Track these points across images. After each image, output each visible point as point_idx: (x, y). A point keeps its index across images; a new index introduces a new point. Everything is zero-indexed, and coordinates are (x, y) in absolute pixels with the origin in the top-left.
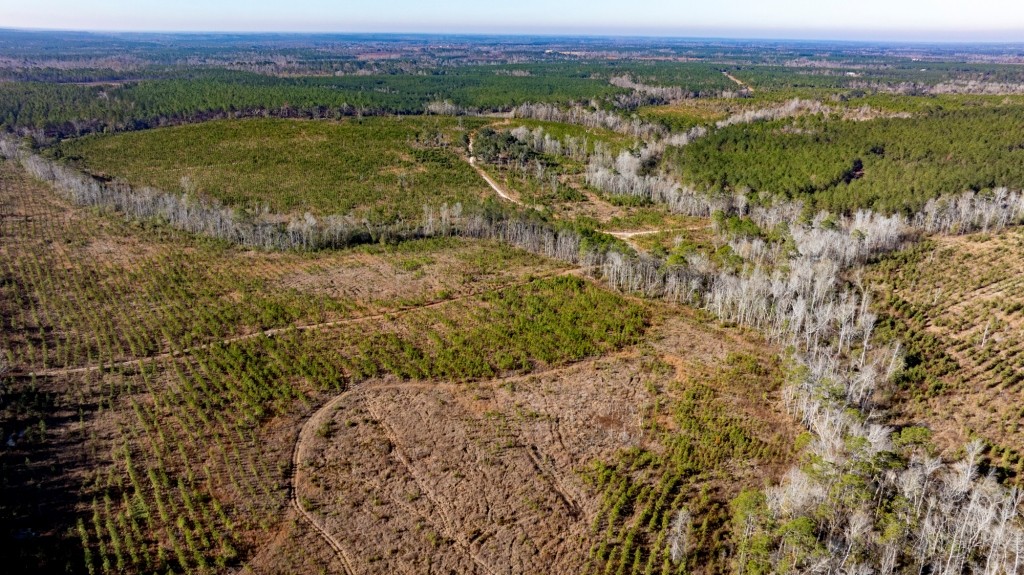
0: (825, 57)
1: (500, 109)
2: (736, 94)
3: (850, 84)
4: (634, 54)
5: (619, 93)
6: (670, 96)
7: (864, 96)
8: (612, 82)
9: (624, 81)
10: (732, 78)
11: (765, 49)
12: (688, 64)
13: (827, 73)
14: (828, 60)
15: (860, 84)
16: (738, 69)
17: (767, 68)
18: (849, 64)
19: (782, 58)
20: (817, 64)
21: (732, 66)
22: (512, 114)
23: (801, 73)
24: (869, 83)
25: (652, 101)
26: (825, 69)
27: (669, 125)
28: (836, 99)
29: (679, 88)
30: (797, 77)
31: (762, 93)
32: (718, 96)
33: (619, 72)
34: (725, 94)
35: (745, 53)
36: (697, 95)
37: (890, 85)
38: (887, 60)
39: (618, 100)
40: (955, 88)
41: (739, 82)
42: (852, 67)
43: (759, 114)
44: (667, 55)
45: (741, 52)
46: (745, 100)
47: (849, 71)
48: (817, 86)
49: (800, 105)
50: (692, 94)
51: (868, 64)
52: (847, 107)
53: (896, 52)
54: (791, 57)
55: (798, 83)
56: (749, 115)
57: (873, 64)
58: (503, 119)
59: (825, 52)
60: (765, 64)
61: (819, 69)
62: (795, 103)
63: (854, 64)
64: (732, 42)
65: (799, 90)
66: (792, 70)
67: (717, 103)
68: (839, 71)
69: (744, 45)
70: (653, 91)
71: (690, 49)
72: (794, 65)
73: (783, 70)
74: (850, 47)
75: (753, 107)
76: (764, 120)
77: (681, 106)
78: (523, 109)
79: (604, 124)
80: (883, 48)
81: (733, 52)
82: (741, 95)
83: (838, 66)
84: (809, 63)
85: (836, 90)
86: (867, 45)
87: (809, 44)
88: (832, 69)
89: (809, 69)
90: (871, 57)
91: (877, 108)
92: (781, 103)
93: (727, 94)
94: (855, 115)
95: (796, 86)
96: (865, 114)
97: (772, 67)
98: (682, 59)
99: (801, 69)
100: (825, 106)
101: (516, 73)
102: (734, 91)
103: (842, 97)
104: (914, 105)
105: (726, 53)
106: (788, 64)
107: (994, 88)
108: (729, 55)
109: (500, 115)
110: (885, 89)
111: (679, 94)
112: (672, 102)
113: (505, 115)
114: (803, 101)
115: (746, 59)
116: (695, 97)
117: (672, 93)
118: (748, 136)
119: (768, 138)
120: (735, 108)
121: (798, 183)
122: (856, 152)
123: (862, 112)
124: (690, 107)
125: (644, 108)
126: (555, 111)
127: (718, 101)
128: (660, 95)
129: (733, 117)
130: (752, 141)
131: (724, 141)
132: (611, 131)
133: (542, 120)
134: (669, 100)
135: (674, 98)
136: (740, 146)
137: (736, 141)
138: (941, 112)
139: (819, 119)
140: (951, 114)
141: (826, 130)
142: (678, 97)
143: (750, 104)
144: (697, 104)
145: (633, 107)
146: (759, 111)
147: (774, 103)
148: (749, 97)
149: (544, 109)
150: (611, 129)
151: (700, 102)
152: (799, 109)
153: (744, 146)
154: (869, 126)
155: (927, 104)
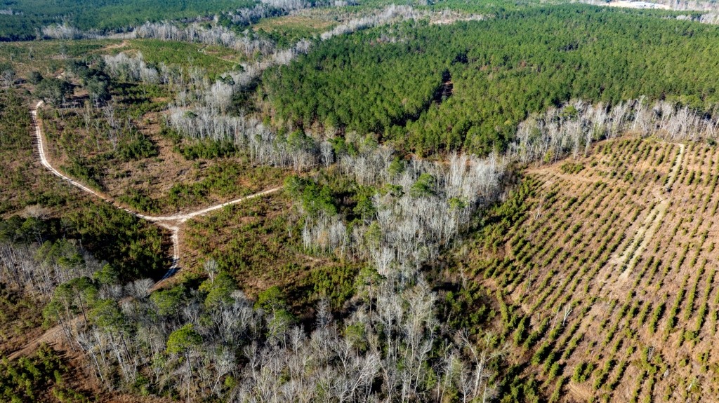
1: (125, 29)
2: (345, 2)
5: (243, 7)
6: (291, 7)
22: (133, 34)
25: (274, 12)
27: (279, 40)
28: (423, 3)
32: (332, 4)
34: (336, 3)
36: (314, 5)
39: (239, 14)
43: (362, 22)
49: (395, 11)
50: (309, 4)
52: (433, 10)
56: (353, 24)
58: (121, 41)
62: (392, 9)
67: (328, 12)
70: (276, 3)
75: (358, 14)
76: (365, 27)
78: (143, 30)
79: (220, 41)
91: (455, 11)
92: (381, 9)
94: (439, 19)
96: (447, 16)
100: (416, 11)
104: (483, 7)
109: (121, 36)
112: (292, 12)
113: (127, 36)
114: (399, 7)
116: (312, 7)
117: (293, 4)
118: (347, 49)
119: (365, 50)
120: (343, 17)
121: (390, 110)
122: (444, 62)
123: (444, 15)
124: (305, 17)
125: (265, 20)
126: (174, 29)
127: (330, 10)
128: (282, 6)
129: (338, 27)
130: (351, 55)
131: (324, 57)
132: (226, 48)
133: (163, 39)
134: (290, 10)
135: (294, 9)
136: (338, 62)
137: (335, 57)
138: (504, 13)
139: (411, 26)
140: (512, 15)
141: (416, 37)
142: (298, 8)
143: (356, 11)
144: (312, 14)
145: (255, 20)
146: (362, 19)
147: (376, 10)
148: (357, 4)
149: (164, 28)
150: (227, 45)
151: (315, 11)
152: (396, 14)
153: (342, 62)
154: (452, 29)
155: (492, 5)
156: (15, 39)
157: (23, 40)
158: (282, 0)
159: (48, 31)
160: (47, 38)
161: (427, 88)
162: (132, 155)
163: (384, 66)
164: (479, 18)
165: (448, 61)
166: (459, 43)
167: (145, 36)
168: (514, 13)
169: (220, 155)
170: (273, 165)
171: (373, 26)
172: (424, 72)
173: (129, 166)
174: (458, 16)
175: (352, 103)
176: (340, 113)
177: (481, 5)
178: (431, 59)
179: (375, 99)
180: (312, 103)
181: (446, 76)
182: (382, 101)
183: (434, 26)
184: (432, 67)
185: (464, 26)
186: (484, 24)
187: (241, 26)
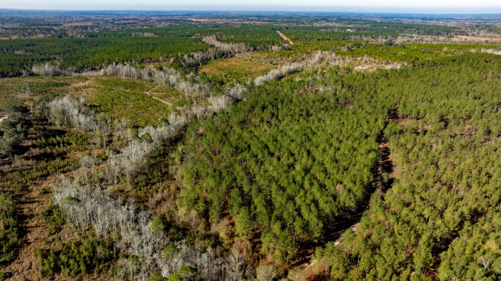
0: (334, 21)
2: (280, 48)
3: (351, 37)
4: (235, 20)
6: (236, 50)
7: (361, 47)
8: (203, 40)
9: (210, 40)
10: (281, 35)
11: (304, 17)
12: (264, 26)
13: (336, 30)
14: (336, 22)
15: (356, 37)
16: (287, 28)
17: (303, 28)
18: (347, 24)
19: (311, 22)
20: (330, 24)
21: (284, 27)
22: (101, 72)
23: (322, 30)
24: (361, 36)
25: (223, 55)
26: (335, 27)
28: (344, 49)
29: (243, 44)
30: (320, 34)
31: (298, 46)
32: (269, 49)
33: (211, 33)
34: (273, 47)
35: (294, 19)
36: (255, 49)
37: (373, 38)
38: (366, 22)
40: (408, 39)
41: (285, 38)
42: (349, 26)
43: (293, 66)
44: (251, 20)
45: (292, 18)
46: (287, 52)
47: (348, 29)
48: (332, 40)
49: (321, 56)
50: (252, 49)
51: (356, 24)
52: (353, 56)
53: (367, 17)
54: (317, 21)
55: (320, 37)
57: (359, 24)
59: (333, 17)
60: (303, 25)
61: (331, 27)
62: (318, 55)
63: (349, 24)
64: (289, 13)
65: (321, 43)
66: (317, 28)
67: (266, 56)
68: (342, 28)
69: (294, 14)
70: (226, 47)
71: (266, 17)
72: (318, 25)
73: (313, 29)
74: (345, 15)
75: (290, 58)
77: (243, 59)
78: (110, 69)
79: (167, 82)
80: (361, 15)
81: (287, 19)
82: (284, 48)
83: (341, 25)
84: (326, 24)
85: (343, 42)
86: (352, 14)
87: (325, 13)
88: (338, 28)
89: (327, 28)
90: (357, 20)
91: (372, 57)
92: (309, 54)
93: (275, 48)
95: (319, 40)
96: (366, 62)
97: (306, 27)
98: (258, 23)
99: (322, 28)
100: (338, 57)
101: (146, 35)
102: (279, 46)
103: (349, 48)
104: (395, 54)
105: (284, 19)
106: (316, 25)
107: (428, 39)
108: (284, 20)
110: (373, 41)
111: (243, 48)
112: (236, 56)
114: (324, 52)
115: (293, 22)
116: (254, 51)
117: (239, 48)
120: (278, 61)
123: (363, 61)
124: (246, 60)
125: (214, 61)
126: (133, 69)
127: (267, 54)
128: (230, 50)
132: (171, 88)
133: (124, 77)
134: (235, 53)
135: (239, 52)
137: (264, 108)
139: (337, 73)
142: (242, 51)
143: (288, 56)
144: (252, 57)
145: (205, 61)
146: (293, 64)
147: (305, 55)
148: (289, 49)
150: (174, 85)
151: (256, 54)
152: (322, 60)
155: (403, 53)
158: (231, 45)
159: (35, 69)
160: (31, 75)
167: (110, 75)
171: (303, 70)
174: (375, 62)
177: (394, 52)
183: (358, 74)
184: (365, 128)
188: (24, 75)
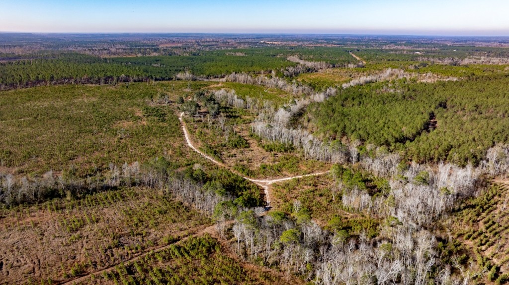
0: (403, 44)
1: (219, 76)
2: (356, 66)
3: (418, 59)
4: (306, 43)
5: (289, 66)
6: (319, 67)
7: (427, 66)
8: (288, 59)
9: (294, 59)
10: (354, 56)
11: (373, 40)
12: (332, 48)
13: (405, 53)
14: (405, 45)
15: (423, 58)
16: (358, 51)
17: (373, 50)
18: (416, 47)
19: (380, 45)
20: (399, 47)
21: (355, 49)
22: (224, 79)
23: (391, 53)
24: (428, 58)
25: (309, 70)
26: (404, 50)
27: (315, 87)
28: (412, 68)
29: (324, 62)
30: (389, 55)
31: (370, 65)
32: (346, 66)
33: (293, 54)
34: (349, 65)
35: (362, 42)
36: (334, 66)
37: (439, 59)
38: (435, 46)
39: (287, 70)
40: (475, 60)
41: (358, 58)
42: (418, 49)
43: (369, 78)
44: (322, 43)
45: (360, 41)
46: (361, 69)
47: (416, 51)
48: (400, 60)
49: (392, 72)
50: (331, 66)
51: (426, 47)
52: (419, 73)
53: (438, 41)
54: (386, 44)
55: (390, 58)
56: (363, 79)
57: (428, 47)
58: (218, 83)
59: (403, 41)
60: (372, 48)
61: (401, 50)
62: (389, 71)
63: (418, 47)
64: (356, 36)
65: (391, 63)
66: (387, 51)
67: (344, 71)
68: (411, 51)
69: (362, 38)
70: (310, 64)
71: (334, 40)
72: (387, 48)
73: (382, 51)
74: (415, 38)
75: (365, 73)
76: (371, 82)
77: (325, 73)
78: (231, 77)
79: (277, 86)
81: (356, 42)
82: (358, 66)
83: (410, 48)
84: (395, 47)
85: (411, 62)
87: (394, 37)
88: (407, 50)
89: (396, 50)
90: (426, 44)
91: (436, 74)
92: (381, 71)
93: (351, 66)
94: (424, 79)
95: (389, 60)
96: (430, 77)
97: (376, 49)
98: (329, 46)
99: (391, 50)
100: (406, 73)
101: (238, 54)
102: (355, 64)
103: (415, 67)
104: (457, 72)
105: (352, 42)
106: (384, 47)
107: (496, 60)
108: (354, 43)
109: (217, 80)
110: (438, 62)
111: (324, 66)
112: (320, 70)
113: (221, 80)
114: (394, 70)
115: (363, 45)
116: (333, 67)
117: (320, 65)
118: (361, 95)
119: (373, 96)
120: (355, 75)
121: (394, 133)
122: (430, 107)
123: (427, 76)
124: (329, 74)
125: (303, 74)
126: (249, 77)
127: (345, 70)
128: (313, 66)
129: (353, 81)
130: (364, 99)
131: (346, 99)
132: (280, 90)
133: (242, 83)
134: (318, 69)
135: (321, 68)
136: (356, 102)
137: (353, 99)
138: (474, 77)
139: (404, 82)
140: (480, 78)
141: (409, 90)
142: (323, 68)
143: (363, 71)
144: (334, 72)
145: (297, 74)
146: (369, 77)
147: (377, 71)
148: (363, 67)
149: (243, 76)
150: (281, 89)
151: (336, 70)
152: (392, 75)
153: (358, 103)
154: (434, 86)
155: (464, 71)
156: (163, 79)
157: (167, 80)
158: (313, 63)
159: (179, 75)
160: (178, 79)
161: (419, 122)
162: (236, 146)
163: (387, 107)
164: (455, 79)
165: (433, 106)
166: (440, 95)
167: (231, 81)
168: (482, 77)
169: (286, 151)
170: (318, 160)
171: (376, 81)
172: (416, 112)
173: (234, 151)
174: (438, 77)
175: (368, 127)
176: (361, 132)
177: (456, 70)
178: (420, 104)
179: (384, 126)
180: (342, 126)
181: (432, 116)
182: (388, 128)
183: (421, 83)
184: (422, 109)
185: (444, 84)
186: (459, 84)
187: (290, 78)
188: (174, 79)
